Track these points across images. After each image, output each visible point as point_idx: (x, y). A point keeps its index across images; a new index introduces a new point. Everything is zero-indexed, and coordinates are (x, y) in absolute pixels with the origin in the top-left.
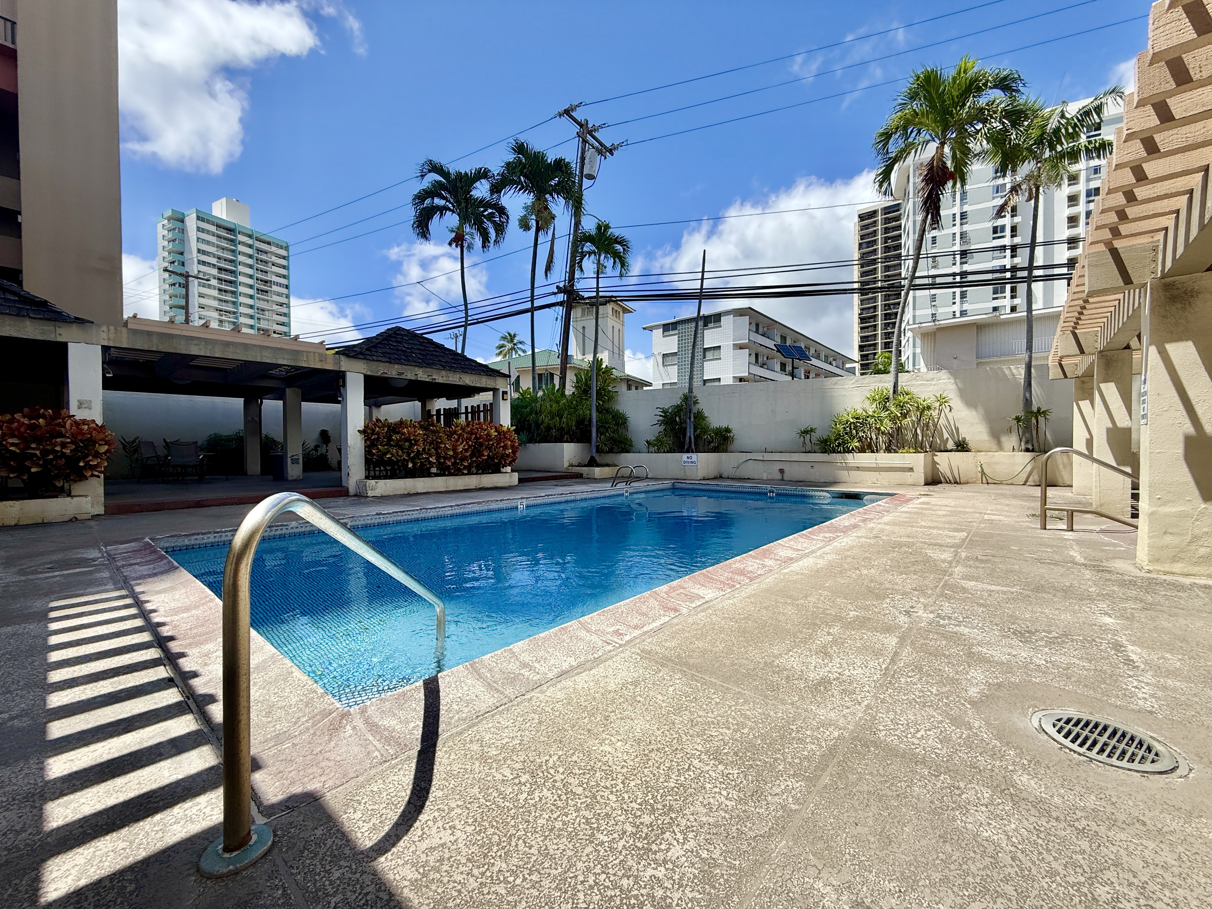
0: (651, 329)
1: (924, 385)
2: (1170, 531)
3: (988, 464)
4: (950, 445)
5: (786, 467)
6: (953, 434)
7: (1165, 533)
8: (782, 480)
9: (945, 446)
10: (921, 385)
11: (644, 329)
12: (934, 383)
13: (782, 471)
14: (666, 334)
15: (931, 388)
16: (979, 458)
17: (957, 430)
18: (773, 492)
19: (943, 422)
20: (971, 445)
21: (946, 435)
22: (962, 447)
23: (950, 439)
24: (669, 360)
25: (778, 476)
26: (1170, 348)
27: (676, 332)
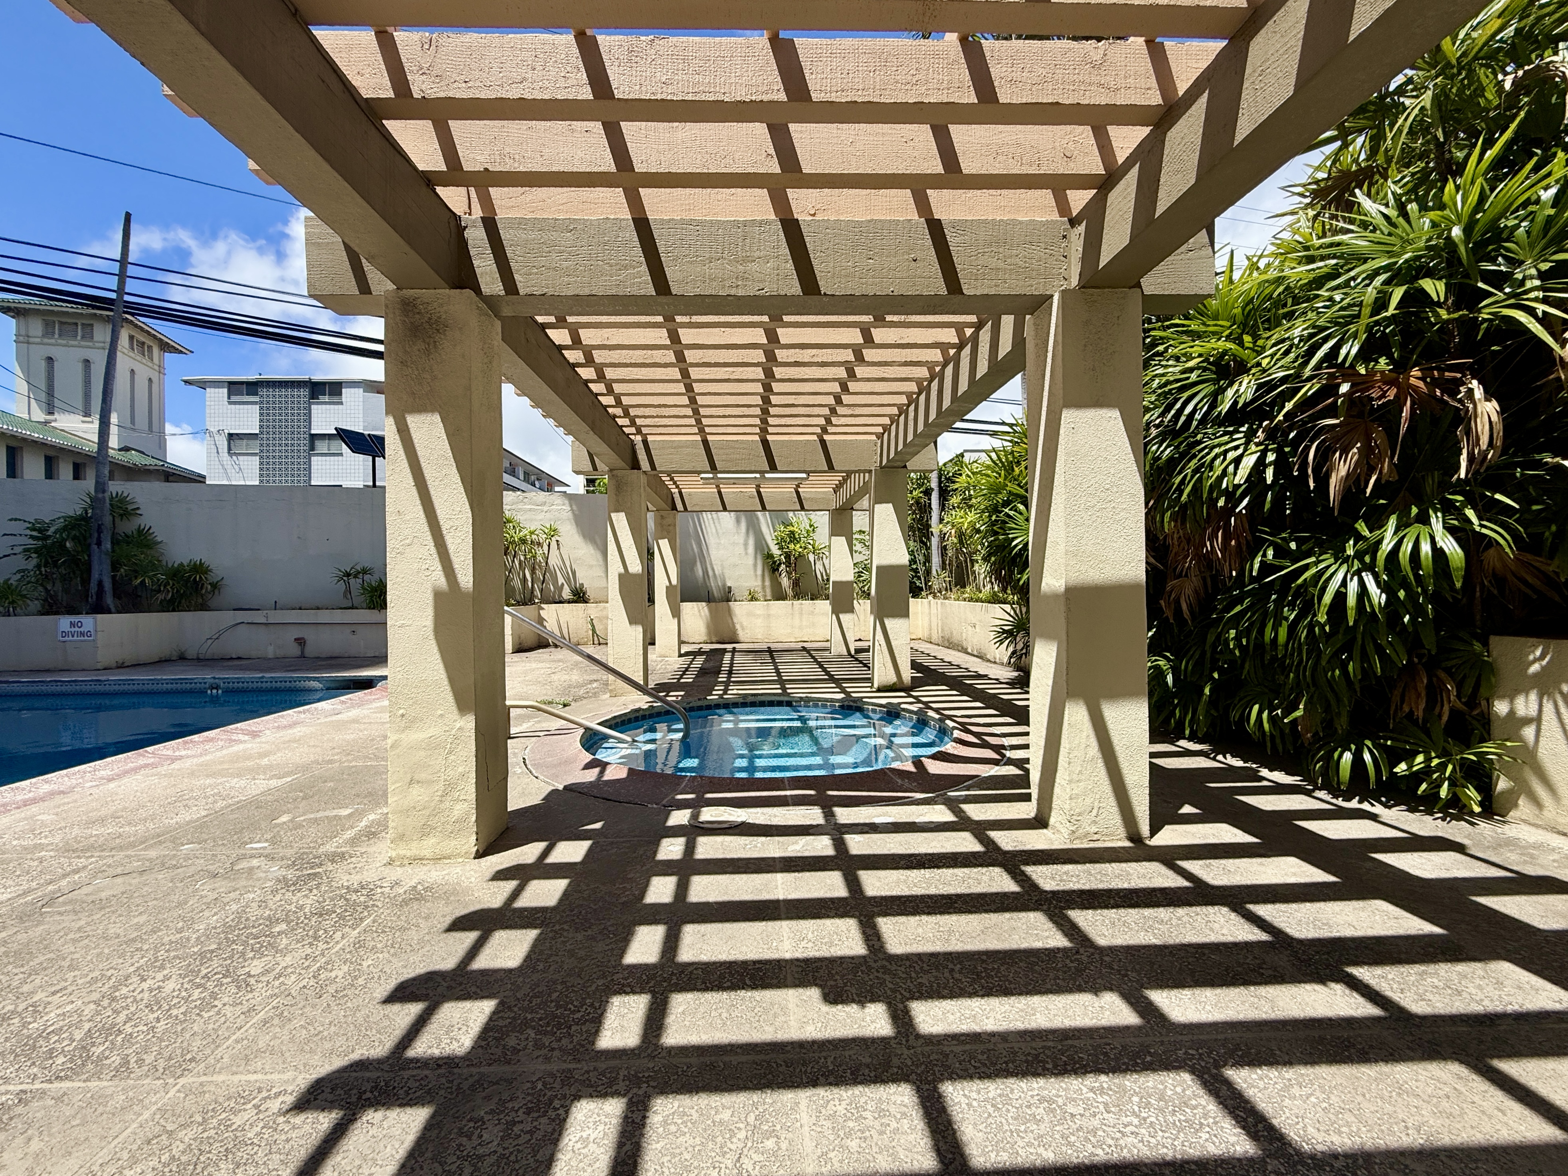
0: (203, 385)
1: (534, 510)
2: (416, 777)
3: (600, 619)
4: (566, 593)
5: (309, 635)
6: (569, 579)
7: (411, 782)
8: (303, 656)
9: (560, 595)
10: (530, 510)
11: (186, 382)
12: (545, 508)
13: (301, 642)
14: (234, 398)
15: (541, 516)
16: (589, 612)
17: (574, 573)
18: (217, 688)
19: (553, 561)
20: (590, 594)
21: (561, 580)
22: (580, 596)
23: (566, 586)
24: (240, 446)
25: (295, 650)
26: (412, 421)
27: (256, 399)
